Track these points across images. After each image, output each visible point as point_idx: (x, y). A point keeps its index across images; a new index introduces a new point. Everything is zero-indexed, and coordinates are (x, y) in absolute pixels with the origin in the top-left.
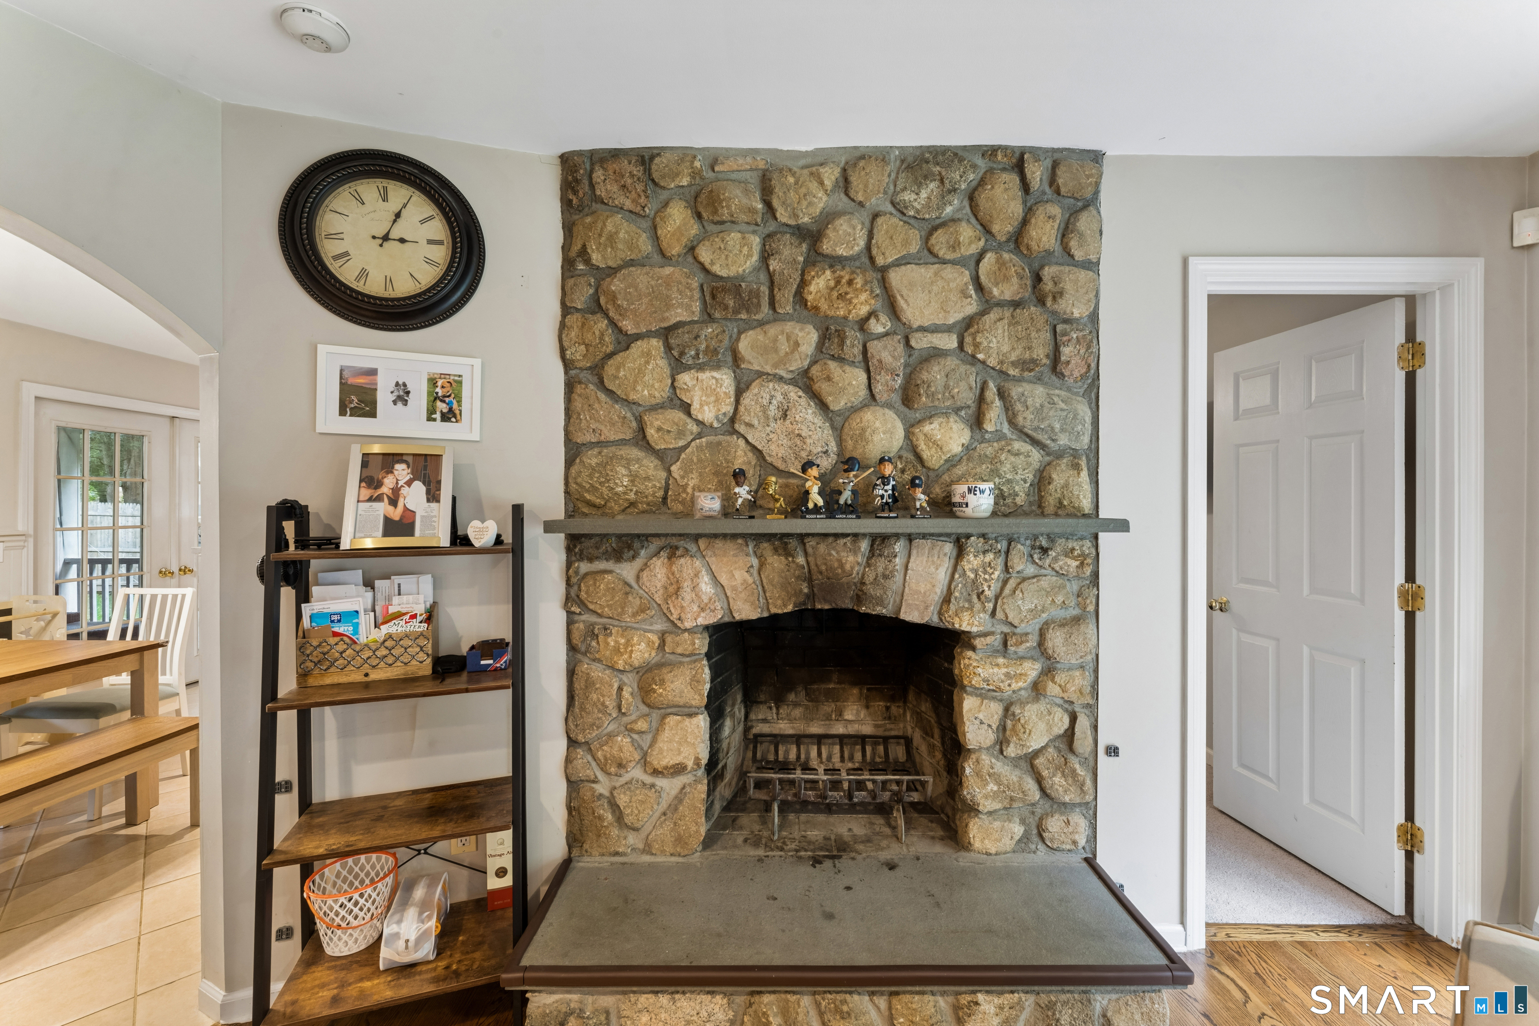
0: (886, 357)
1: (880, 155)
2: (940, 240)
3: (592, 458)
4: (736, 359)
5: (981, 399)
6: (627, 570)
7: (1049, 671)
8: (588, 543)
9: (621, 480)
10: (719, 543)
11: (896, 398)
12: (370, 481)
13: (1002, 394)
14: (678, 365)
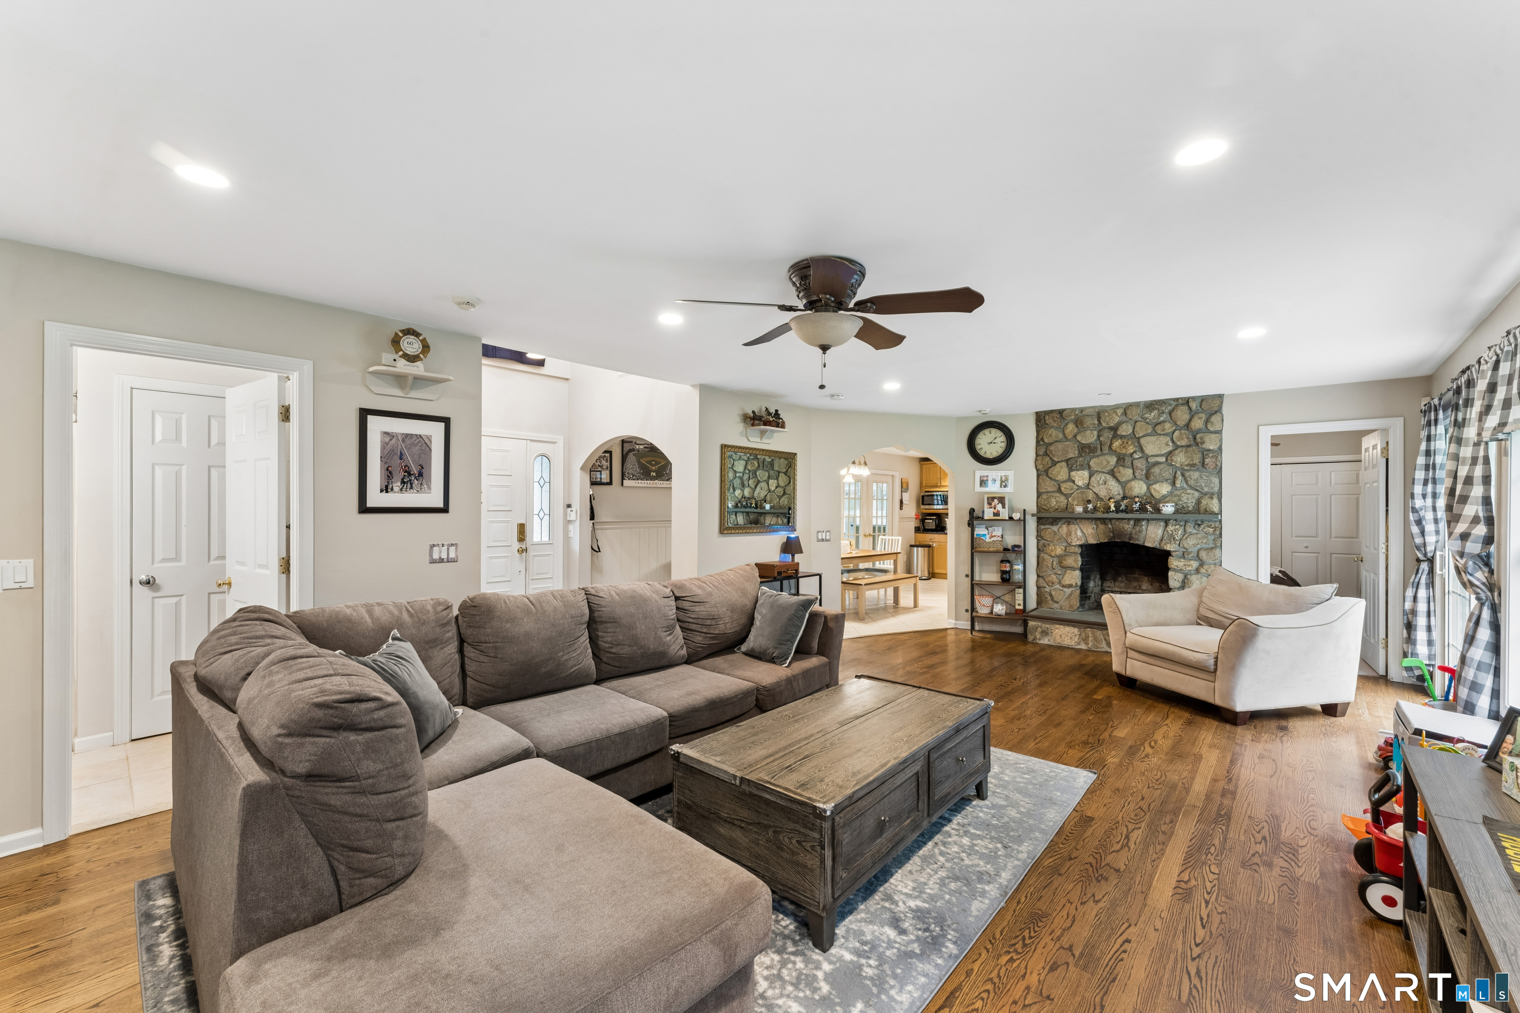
0: (1139, 465)
1: (1137, 404)
2: (1159, 429)
3: (1044, 496)
4: (1089, 467)
5: (1175, 477)
6: (1055, 528)
7: (1202, 564)
8: (1043, 520)
9: (1053, 503)
10: (1083, 521)
11: (1143, 477)
12: (989, 504)
13: (1183, 475)
14: (1071, 469)
